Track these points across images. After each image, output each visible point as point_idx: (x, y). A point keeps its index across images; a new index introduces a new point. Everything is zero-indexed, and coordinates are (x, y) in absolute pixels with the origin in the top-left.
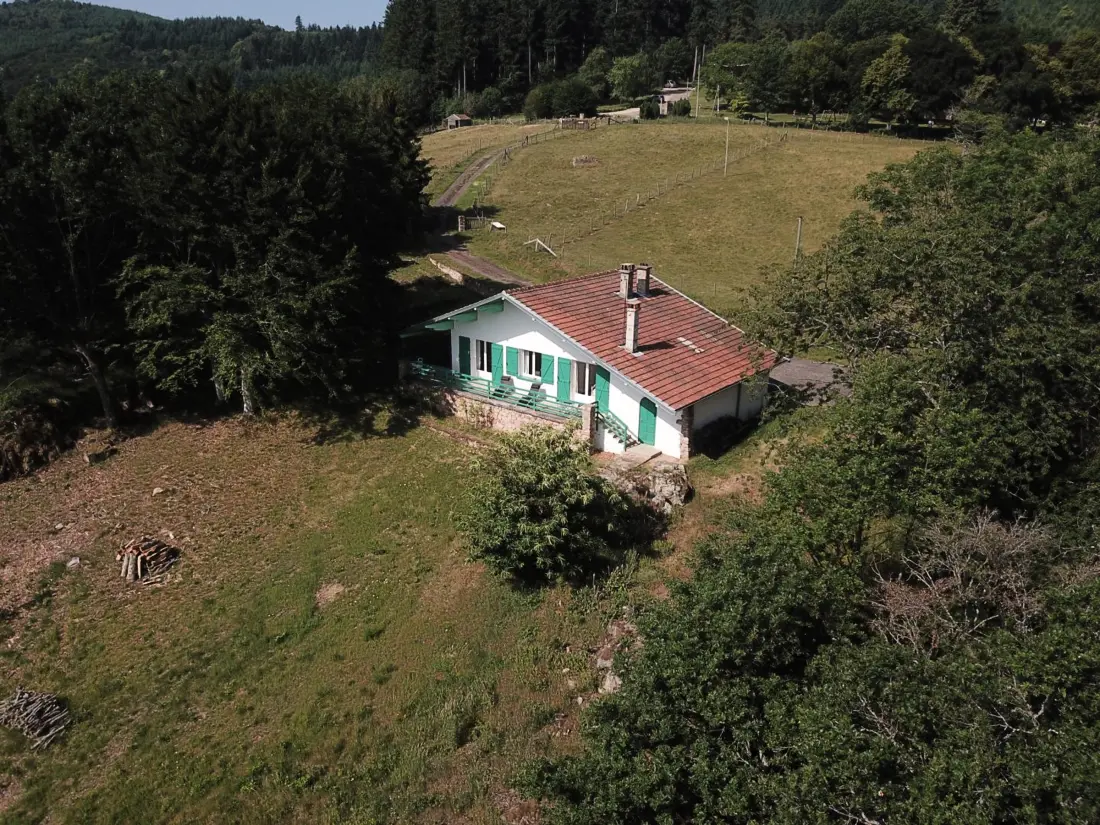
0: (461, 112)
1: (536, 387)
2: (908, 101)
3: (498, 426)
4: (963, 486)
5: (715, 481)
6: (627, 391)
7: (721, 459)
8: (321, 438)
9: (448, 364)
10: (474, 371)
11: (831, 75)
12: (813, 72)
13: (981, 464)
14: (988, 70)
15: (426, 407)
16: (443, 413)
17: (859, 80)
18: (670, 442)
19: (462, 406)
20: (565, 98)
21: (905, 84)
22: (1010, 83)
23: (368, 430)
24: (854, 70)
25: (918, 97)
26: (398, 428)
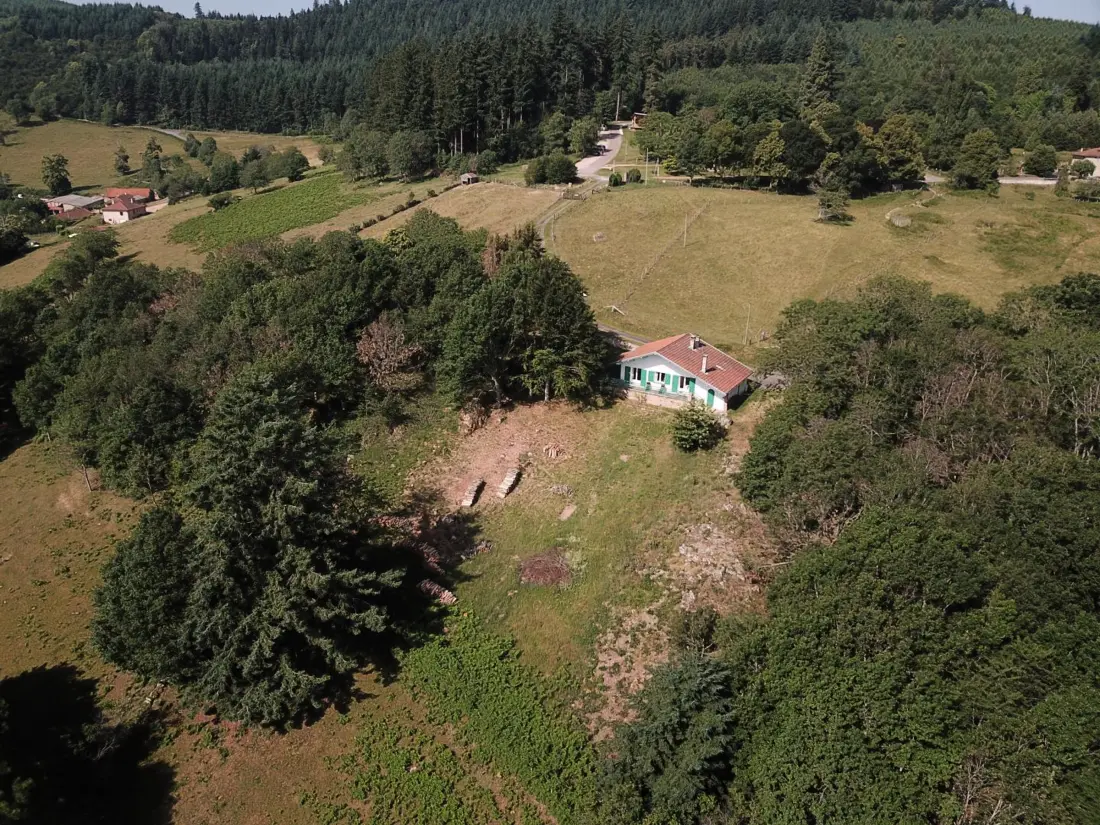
0: (469, 171)
1: (663, 386)
2: (784, 171)
3: (648, 402)
4: (817, 412)
5: (738, 418)
6: (703, 386)
7: (739, 409)
8: (580, 410)
9: (619, 376)
10: (631, 380)
11: (733, 150)
12: (721, 148)
13: (822, 407)
14: (835, 149)
15: (617, 397)
16: (624, 397)
17: (751, 154)
18: (719, 405)
19: (631, 395)
20: (556, 171)
21: (782, 159)
22: (848, 159)
23: (595, 405)
24: (747, 147)
25: (791, 168)
26: (608, 405)
